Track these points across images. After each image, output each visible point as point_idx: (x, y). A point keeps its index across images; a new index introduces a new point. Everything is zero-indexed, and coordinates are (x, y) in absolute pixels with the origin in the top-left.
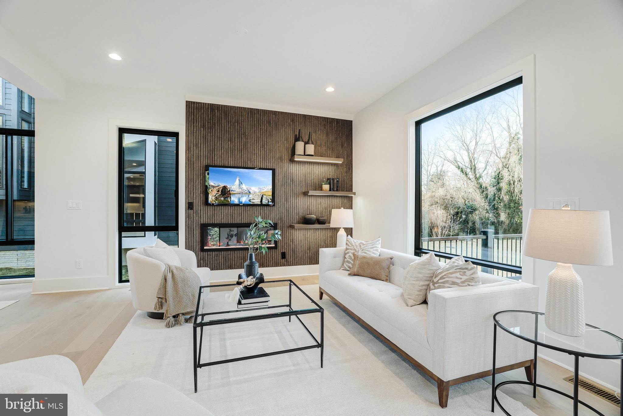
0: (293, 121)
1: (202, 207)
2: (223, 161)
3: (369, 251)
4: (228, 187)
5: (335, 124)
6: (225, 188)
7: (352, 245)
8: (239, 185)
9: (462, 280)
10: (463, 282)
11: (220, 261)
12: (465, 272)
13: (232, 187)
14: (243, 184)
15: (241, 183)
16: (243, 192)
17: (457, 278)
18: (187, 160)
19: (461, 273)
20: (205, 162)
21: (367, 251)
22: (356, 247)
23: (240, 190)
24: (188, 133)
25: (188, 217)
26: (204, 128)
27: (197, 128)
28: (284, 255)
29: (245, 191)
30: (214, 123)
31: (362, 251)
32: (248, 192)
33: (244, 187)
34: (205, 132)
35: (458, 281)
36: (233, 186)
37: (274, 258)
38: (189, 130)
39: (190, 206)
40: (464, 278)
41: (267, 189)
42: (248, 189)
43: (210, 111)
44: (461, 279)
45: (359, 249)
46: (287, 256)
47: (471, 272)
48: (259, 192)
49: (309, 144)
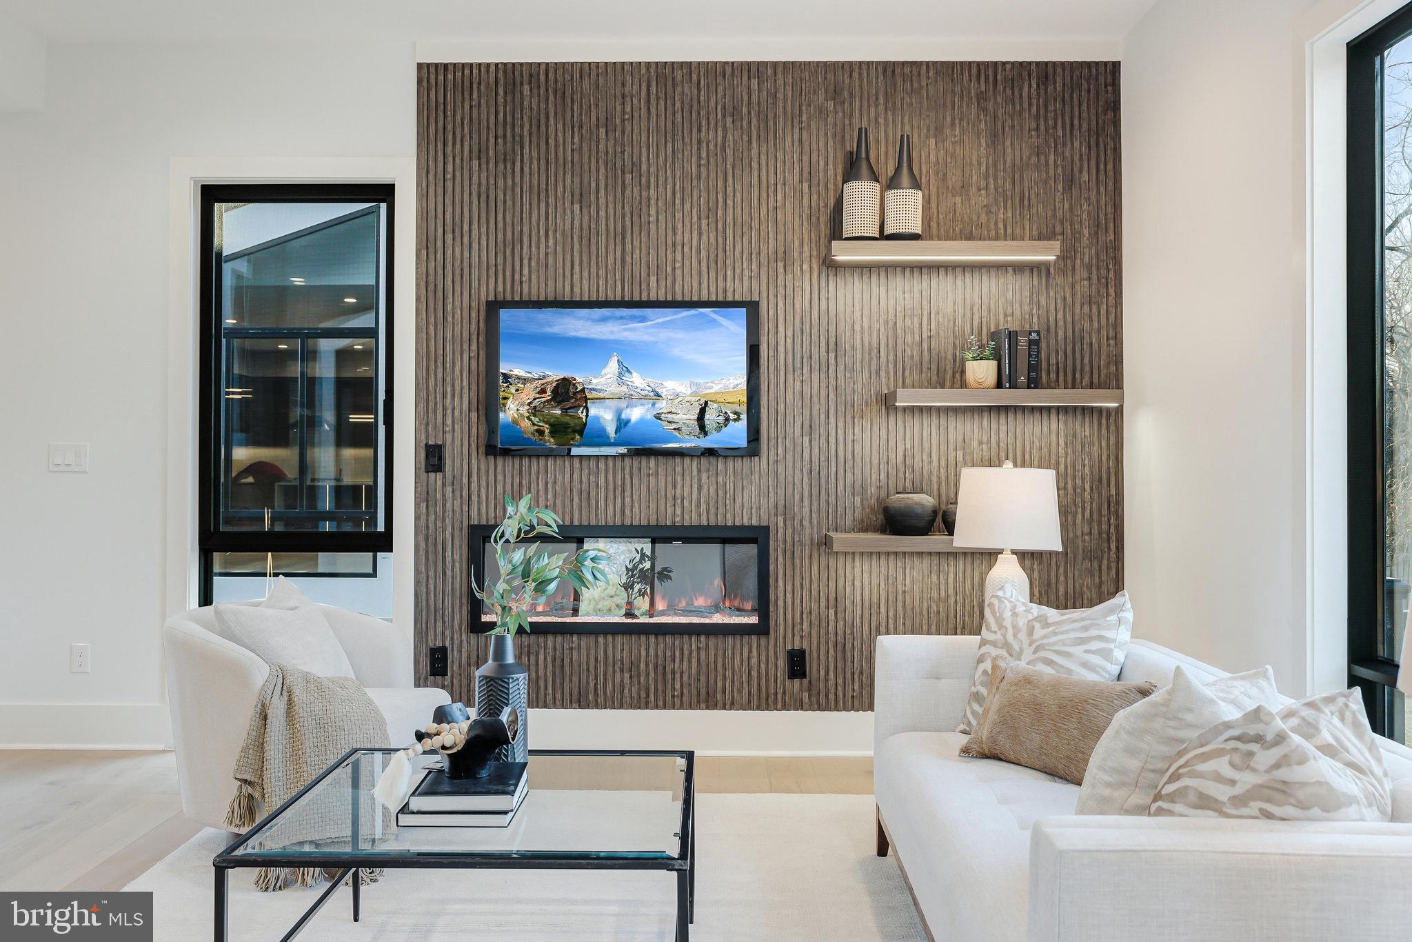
0: (835, 94)
1: (474, 462)
2: (551, 283)
3: (1067, 655)
4: (579, 380)
5: (1030, 88)
6: (565, 383)
7: (1001, 627)
8: (620, 376)
9: (1238, 790)
10: (1240, 801)
11: (541, 672)
12: (1251, 754)
13: (594, 381)
14: (635, 374)
15: (624, 370)
16: (632, 393)
17: (1219, 778)
18: (423, 285)
19: (1237, 759)
20: (486, 292)
21: (1058, 652)
22: (1015, 636)
23: (624, 389)
24: (424, 185)
25: (424, 497)
26: (484, 160)
27: (458, 161)
28: (797, 664)
29: (641, 392)
30: (517, 138)
31: (1035, 652)
32: (652, 394)
33: (638, 380)
34: (484, 175)
35: (1222, 793)
36: (596, 378)
37: (754, 674)
38: (428, 173)
39: (433, 458)
40: (1247, 780)
41: (721, 386)
42: (652, 385)
43: (505, 93)
44: (1233, 782)
45: (1025, 646)
46: (812, 666)
47: (1275, 754)
48: (693, 394)
49: (898, 187)
